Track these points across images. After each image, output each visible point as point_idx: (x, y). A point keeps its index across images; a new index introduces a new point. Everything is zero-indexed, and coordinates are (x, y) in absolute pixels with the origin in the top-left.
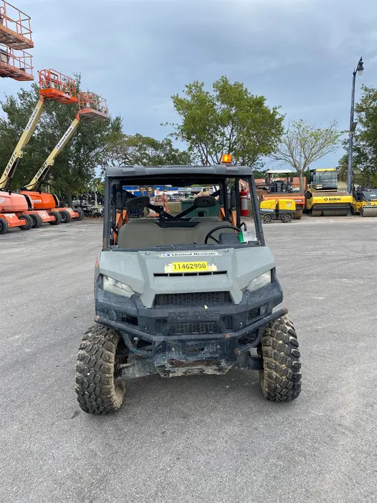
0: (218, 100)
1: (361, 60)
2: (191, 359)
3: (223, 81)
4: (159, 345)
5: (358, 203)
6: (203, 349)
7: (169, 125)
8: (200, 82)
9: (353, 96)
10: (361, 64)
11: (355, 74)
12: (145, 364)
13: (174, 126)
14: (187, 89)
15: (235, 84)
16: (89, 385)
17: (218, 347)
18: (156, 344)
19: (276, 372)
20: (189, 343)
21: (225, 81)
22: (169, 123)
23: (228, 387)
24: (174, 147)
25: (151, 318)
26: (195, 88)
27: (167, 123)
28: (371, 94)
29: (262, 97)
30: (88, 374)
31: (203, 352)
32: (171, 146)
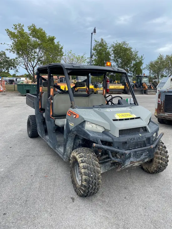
0: (30, 35)
1: (95, 28)
2: (138, 160)
3: (33, 26)
4: (128, 155)
5: (95, 89)
6: (142, 155)
7: (5, 45)
8: (22, 24)
9: (91, 43)
10: (95, 30)
11: (92, 34)
12: (106, 166)
13: (9, 45)
14: (14, 27)
15: (39, 29)
16: (93, 181)
17: (148, 152)
18: (127, 155)
19: (161, 160)
20: (138, 153)
21: (34, 26)
22: (6, 43)
23: (127, 171)
24: (7, 56)
25: (121, 142)
26: (19, 27)
27: (5, 43)
28: (98, 43)
29: (54, 37)
30: (92, 176)
31: (142, 156)
32: (5, 55)
